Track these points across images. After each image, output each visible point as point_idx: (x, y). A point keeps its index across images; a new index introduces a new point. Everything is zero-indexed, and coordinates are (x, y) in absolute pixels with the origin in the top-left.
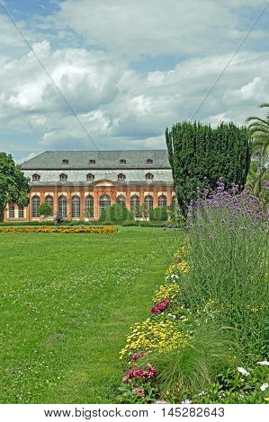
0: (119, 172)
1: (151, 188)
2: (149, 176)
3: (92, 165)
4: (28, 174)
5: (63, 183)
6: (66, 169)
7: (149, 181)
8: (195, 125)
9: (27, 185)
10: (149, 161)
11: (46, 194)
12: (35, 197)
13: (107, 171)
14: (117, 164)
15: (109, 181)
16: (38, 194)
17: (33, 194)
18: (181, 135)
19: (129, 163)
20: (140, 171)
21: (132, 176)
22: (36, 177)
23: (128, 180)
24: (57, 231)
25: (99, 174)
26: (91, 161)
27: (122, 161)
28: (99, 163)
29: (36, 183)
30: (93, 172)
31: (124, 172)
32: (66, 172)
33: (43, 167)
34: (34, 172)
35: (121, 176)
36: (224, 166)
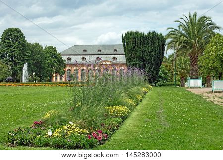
3: (99, 53)
4: (64, 58)
5: (84, 62)
6: (85, 55)
9: (64, 63)
11: (75, 68)
12: (69, 70)
13: (107, 56)
14: (113, 52)
15: (108, 61)
16: (70, 68)
17: (67, 68)
18: (129, 38)
19: (119, 52)
21: (120, 59)
22: (69, 59)
23: (118, 60)
25: (103, 58)
26: (99, 50)
27: (115, 50)
28: (103, 52)
30: (100, 56)
31: (116, 56)
33: (73, 54)
34: (68, 56)
35: (115, 58)
36: (150, 53)
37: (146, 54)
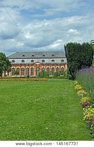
0: (42, 59)
1: (53, 65)
2: (53, 61)
3: (33, 57)
5: (23, 63)
7: (53, 63)
8: (75, 43)
9: (10, 64)
10: (53, 55)
11: (17, 67)
12: (13, 68)
13: (38, 59)
14: (42, 56)
15: (39, 63)
16: (14, 67)
17: (12, 67)
18: (70, 47)
19: (46, 56)
20: (50, 59)
21: (47, 61)
22: (13, 61)
23: (45, 62)
24: (27, 80)
25: (35, 60)
26: (33, 56)
27: (43, 55)
28: (35, 56)
29: (13, 63)
30: (33, 59)
31: (44, 59)
32: (24, 59)
33: (16, 58)
35: (43, 61)
36: (85, 57)
37: (82, 58)
